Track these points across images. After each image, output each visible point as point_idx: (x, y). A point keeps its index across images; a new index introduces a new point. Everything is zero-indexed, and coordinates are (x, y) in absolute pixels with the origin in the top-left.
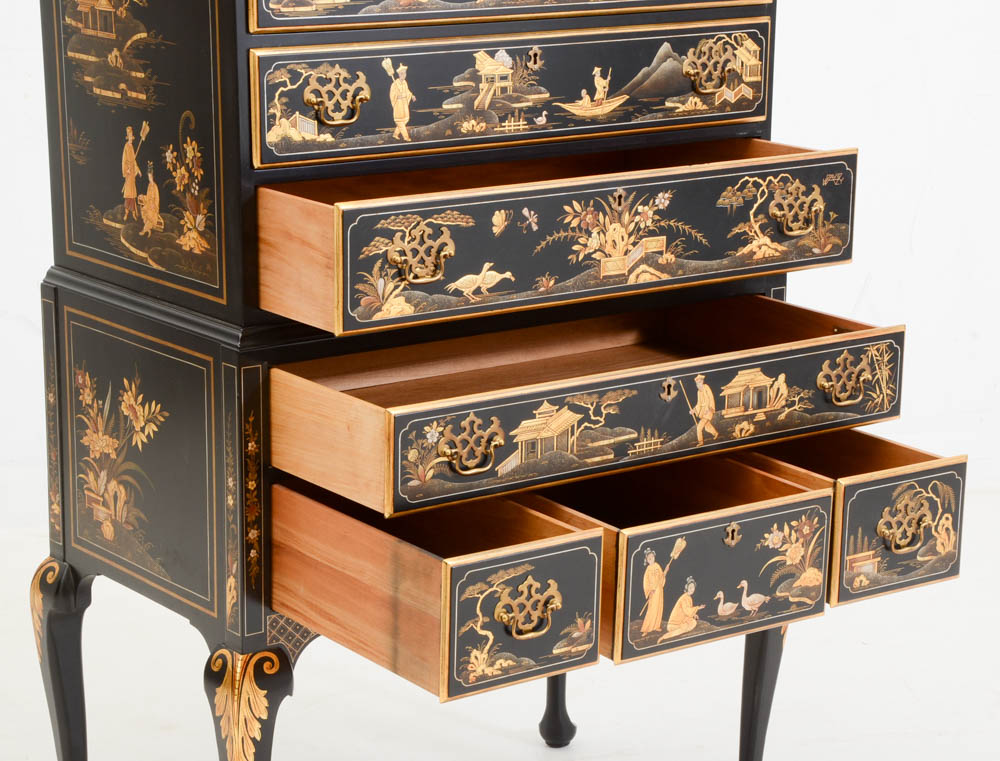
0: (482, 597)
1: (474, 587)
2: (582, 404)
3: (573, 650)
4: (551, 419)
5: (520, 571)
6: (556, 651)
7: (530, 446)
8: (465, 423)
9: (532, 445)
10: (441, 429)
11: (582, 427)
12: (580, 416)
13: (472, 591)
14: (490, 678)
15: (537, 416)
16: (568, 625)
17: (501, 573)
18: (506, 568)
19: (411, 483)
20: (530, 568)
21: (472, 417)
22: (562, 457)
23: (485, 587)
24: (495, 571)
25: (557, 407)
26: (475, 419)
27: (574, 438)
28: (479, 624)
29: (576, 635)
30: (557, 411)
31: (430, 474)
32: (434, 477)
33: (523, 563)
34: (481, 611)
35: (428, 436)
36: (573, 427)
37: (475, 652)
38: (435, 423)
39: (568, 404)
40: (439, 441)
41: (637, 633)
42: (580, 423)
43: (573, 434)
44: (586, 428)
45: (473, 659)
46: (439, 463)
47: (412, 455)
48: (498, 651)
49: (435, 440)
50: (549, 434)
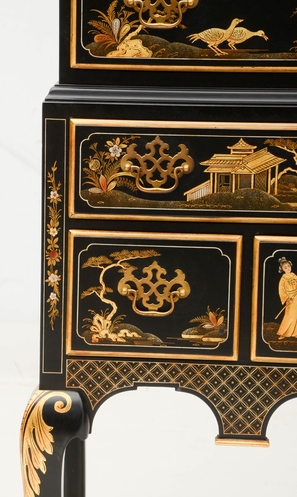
0: (105, 270)
1: (97, 259)
2: (285, 149)
3: (205, 339)
4: (247, 158)
5: (145, 255)
6: (184, 336)
7: (223, 179)
8: (150, 145)
9: (226, 179)
10: (125, 146)
11: (285, 171)
12: (281, 160)
13: (93, 262)
14: (114, 343)
15: (232, 152)
16: (199, 315)
17: (125, 252)
18: (130, 249)
19: (92, 190)
20: (156, 255)
21: (157, 141)
22: (260, 195)
23: (108, 261)
24: (120, 249)
25: (255, 147)
26: (161, 142)
27: (275, 179)
28: (102, 293)
29: (207, 326)
30: (255, 150)
31: (113, 185)
32: (116, 188)
33: (149, 249)
34: (104, 280)
35: (111, 150)
36: (273, 169)
37: (97, 317)
38: (118, 139)
39: (268, 145)
40: (121, 156)
41: (273, 335)
42: (282, 167)
43: (273, 176)
44: (289, 172)
45: (95, 322)
46: (123, 177)
47: (93, 165)
48: (122, 322)
49: (118, 155)
50: (245, 172)
